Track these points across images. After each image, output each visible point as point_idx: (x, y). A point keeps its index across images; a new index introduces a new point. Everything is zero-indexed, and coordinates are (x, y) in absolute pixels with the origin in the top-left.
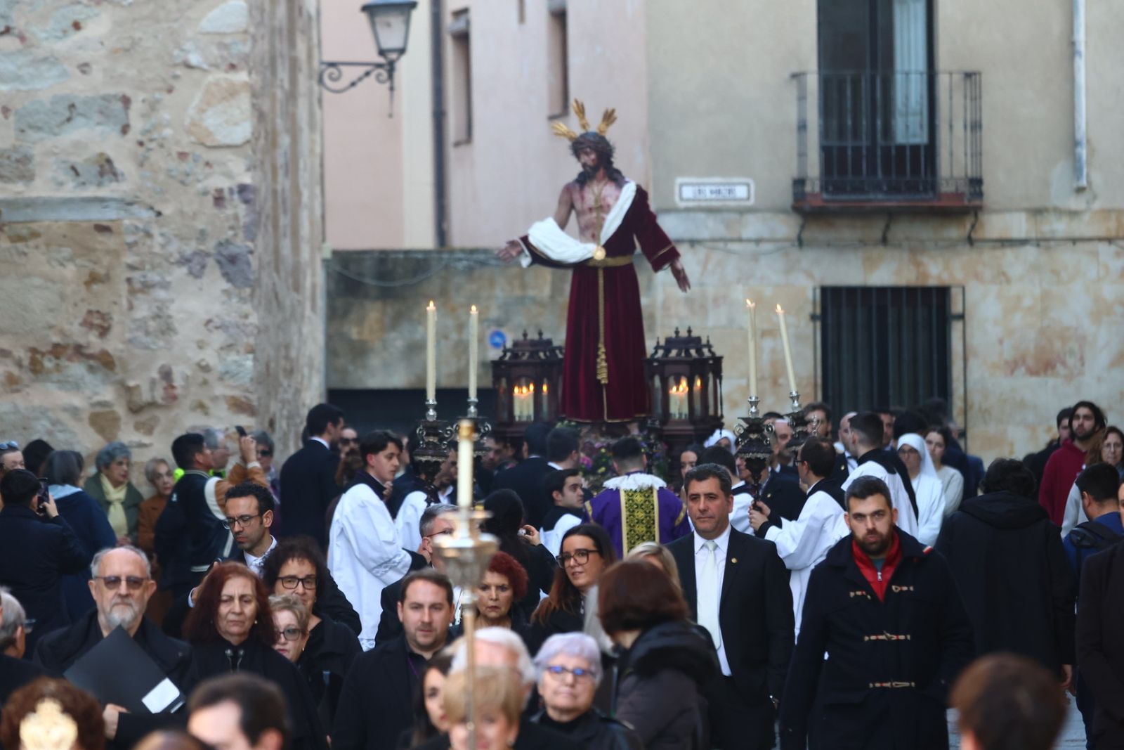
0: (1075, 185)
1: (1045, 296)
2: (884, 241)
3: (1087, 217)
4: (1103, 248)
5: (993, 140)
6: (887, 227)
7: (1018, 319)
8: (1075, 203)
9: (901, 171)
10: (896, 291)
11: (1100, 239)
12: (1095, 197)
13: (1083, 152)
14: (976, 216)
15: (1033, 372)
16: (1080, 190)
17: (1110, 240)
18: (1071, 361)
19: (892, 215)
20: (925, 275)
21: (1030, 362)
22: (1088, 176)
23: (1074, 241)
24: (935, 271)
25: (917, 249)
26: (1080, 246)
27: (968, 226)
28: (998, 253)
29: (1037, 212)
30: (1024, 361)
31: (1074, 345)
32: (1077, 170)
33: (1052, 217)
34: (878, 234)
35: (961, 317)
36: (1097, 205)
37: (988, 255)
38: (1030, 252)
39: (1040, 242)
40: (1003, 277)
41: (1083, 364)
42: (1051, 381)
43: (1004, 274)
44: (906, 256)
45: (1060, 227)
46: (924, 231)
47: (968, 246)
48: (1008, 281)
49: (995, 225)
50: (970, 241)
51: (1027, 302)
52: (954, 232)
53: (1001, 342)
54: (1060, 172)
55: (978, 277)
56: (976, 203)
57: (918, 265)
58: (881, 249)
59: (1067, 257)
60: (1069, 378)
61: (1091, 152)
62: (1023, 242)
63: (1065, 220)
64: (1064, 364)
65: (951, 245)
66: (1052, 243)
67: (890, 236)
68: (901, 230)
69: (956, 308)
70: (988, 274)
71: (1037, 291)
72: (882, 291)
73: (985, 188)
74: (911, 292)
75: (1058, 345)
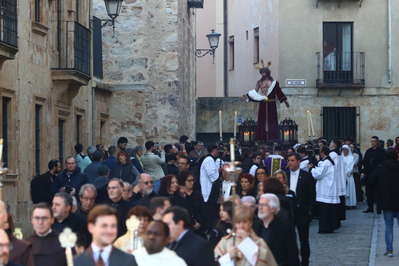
0: (388, 81)
1: (380, 109)
2: (339, 95)
3: (391, 89)
4: (395, 97)
5: (368, 70)
6: (340, 92)
7: (373, 116)
8: (388, 86)
9: (344, 78)
10: (342, 108)
11: (394, 95)
12: (393, 85)
13: (390, 73)
14: (363, 89)
15: (377, 129)
16: (390, 83)
17: (397, 95)
18: (387, 126)
19: (341, 89)
20: (350, 104)
21: (376, 126)
22: (391, 79)
23: (388, 95)
24: (352, 103)
25: (348, 97)
26: (389, 96)
27: (361, 92)
28: (368, 98)
29: (379, 88)
30: (375, 126)
31: (388, 122)
32: (389, 78)
33: (382, 89)
34: (337, 93)
35: (359, 115)
36: (394, 87)
37: (366, 99)
38: (376, 98)
39: (379, 96)
40: (370, 105)
41: (390, 127)
42: (382, 131)
43: (370, 104)
44: (345, 99)
45: (384, 92)
46: (349, 93)
47: (361, 97)
48: (371, 106)
49: (368, 91)
50: (361, 95)
51: (376, 111)
52: (357, 93)
53: (369, 121)
54: (384, 78)
55: (363, 105)
56: (363, 86)
57: (348, 101)
58: (338, 97)
59: (386, 99)
60: (386, 130)
61: (392, 73)
62: (375, 96)
63: (386, 90)
64: (385, 127)
65: (356, 96)
66: (382, 96)
67: (341, 94)
68: (344, 93)
69: (358, 113)
70: (366, 104)
71: (378, 108)
72: (338, 108)
73: (365, 82)
74: (346, 108)
75: (383, 122)
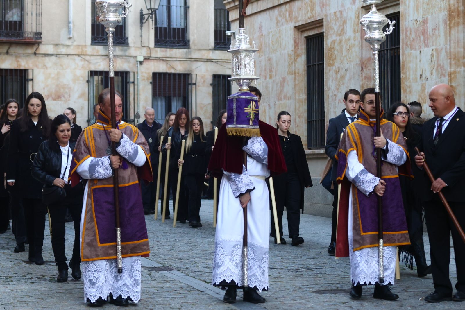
0: (68, 37)
1: (58, 73)
2: (7, 53)
3: (72, 47)
4: (76, 57)
5: (44, 20)
6: (9, 48)
7: (49, 81)
8: (68, 43)
9: (16, 29)
10: (11, 70)
11: (76, 55)
12: (75, 41)
13: (71, 25)
14: (39, 45)
15: (54, 99)
16: (70, 38)
17: (79, 55)
18: (66, 96)
19: (11, 44)
20: (20, 65)
21: (53, 96)
22: (73, 34)
23: (68, 55)
24: (23, 64)
25: (17, 56)
26: (69, 57)
27: (35, 49)
28: (44, 58)
29: (56, 45)
30: (51, 95)
31: (67, 90)
32: (69, 31)
33: (61, 47)
34: (5, 51)
35: (32, 80)
36: (75, 44)
37: (40, 59)
38: (53, 58)
39: (57, 55)
40: (45, 67)
41: (70, 97)
42: (60, 102)
43: (45, 66)
44: (14, 58)
45: (63, 50)
46: (19, 50)
47: (34, 56)
48: (47, 68)
49: (43, 49)
50: (35, 54)
51: (53, 75)
52: (30, 51)
53: (44, 89)
54: (64, 31)
55: (37, 66)
56: (40, 41)
57: (18, 61)
58: (6, 56)
59: (66, 61)
60: (66, 101)
61: (74, 25)
62: (52, 55)
63: (65, 48)
64: (64, 96)
65: (29, 55)
66: (61, 56)
67: (9, 51)
68: (13, 50)
69: (30, 77)
70: (40, 65)
71: (56, 72)
72: (6, 70)
73: (42, 36)
74: (16, 70)
75: (62, 90)
